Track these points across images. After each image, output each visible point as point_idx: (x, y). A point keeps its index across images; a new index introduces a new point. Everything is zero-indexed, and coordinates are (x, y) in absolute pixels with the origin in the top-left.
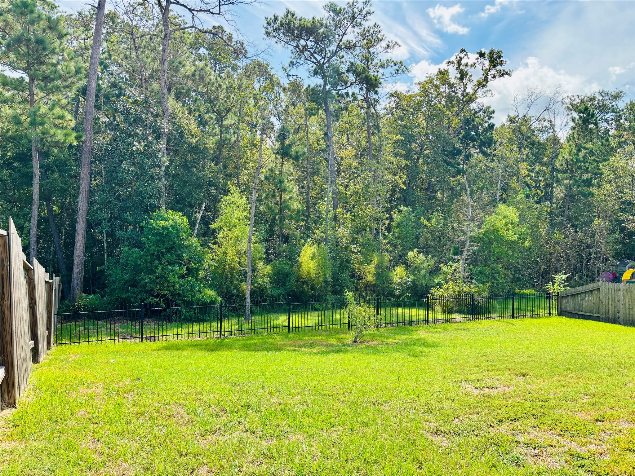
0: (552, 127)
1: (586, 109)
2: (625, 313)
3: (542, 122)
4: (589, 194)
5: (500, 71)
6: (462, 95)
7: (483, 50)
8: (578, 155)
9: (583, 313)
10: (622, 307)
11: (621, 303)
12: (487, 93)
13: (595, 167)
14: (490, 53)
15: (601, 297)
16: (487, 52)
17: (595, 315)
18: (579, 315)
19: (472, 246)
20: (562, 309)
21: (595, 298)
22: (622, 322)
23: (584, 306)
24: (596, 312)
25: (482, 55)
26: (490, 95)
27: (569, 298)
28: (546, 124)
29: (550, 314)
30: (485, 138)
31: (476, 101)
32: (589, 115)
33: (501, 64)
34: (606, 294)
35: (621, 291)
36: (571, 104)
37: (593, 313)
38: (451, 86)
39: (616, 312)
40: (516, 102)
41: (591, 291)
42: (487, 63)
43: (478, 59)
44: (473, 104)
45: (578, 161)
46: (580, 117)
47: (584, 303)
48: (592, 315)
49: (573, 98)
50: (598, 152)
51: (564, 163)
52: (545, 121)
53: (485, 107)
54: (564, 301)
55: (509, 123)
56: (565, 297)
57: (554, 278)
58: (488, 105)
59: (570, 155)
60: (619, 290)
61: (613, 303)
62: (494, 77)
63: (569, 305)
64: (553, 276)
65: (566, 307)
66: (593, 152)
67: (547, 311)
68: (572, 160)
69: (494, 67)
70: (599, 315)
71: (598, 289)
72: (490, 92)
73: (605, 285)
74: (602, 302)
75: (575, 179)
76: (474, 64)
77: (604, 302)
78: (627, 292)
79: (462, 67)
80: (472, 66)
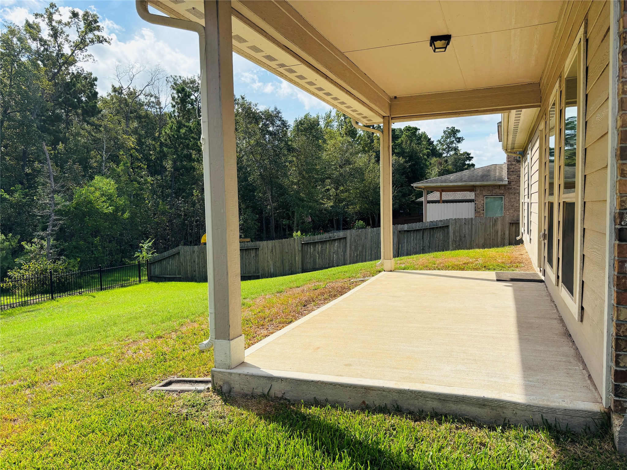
0: (159, 103)
1: (183, 89)
2: (199, 272)
3: (149, 98)
4: (191, 169)
5: (99, 37)
6: (57, 55)
7: (77, 10)
8: (179, 132)
9: (168, 276)
10: (196, 266)
11: (196, 263)
12: (88, 58)
13: (194, 144)
14: (85, 15)
15: (181, 260)
16: (81, 13)
17: (178, 276)
18: (165, 278)
19: (57, 220)
20: (151, 275)
21: (177, 261)
22: (198, 280)
23: (168, 270)
24: (178, 273)
25: (75, 15)
26: (92, 60)
27: (156, 264)
28: (153, 99)
29: (140, 281)
30: (87, 106)
31: (76, 64)
32: (185, 95)
33: (98, 28)
34: (185, 257)
35: (196, 253)
36: (175, 84)
37: (176, 275)
38: (43, 42)
39: (193, 271)
40: (118, 73)
41: (174, 255)
42: (82, 24)
43: (71, 18)
44: (73, 67)
45: (179, 137)
46: (179, 97)
47: (168, 267)
48: (175, 276)
49: (176, 78)
50: (195, 130)
51: (167, 138)
52: (152, 96)
53: (85, 72)
54: (152, 267)
55: (114, 93)
56: (153, 263)
57: (142, 247)
58: (89, 71)
59: (171, 131)
60: (194, 252)
61: (190, 264)
62: (92, 42)
63: (157, 270)
64: (141, 244)
65: (154, 272)
66: (191, 130)
67: (138, 279)
68: (173, 136)
69: (91, 30)
70: (180, 276)
71: (178, 253)
72: (92, 57)
73: (184, 249)
74: (182, 264)
75: (177, 154)
76: (69, 23)
77: (184, 264)
78: (200, 253)
79: (54, 24)
80: (66, 25)
